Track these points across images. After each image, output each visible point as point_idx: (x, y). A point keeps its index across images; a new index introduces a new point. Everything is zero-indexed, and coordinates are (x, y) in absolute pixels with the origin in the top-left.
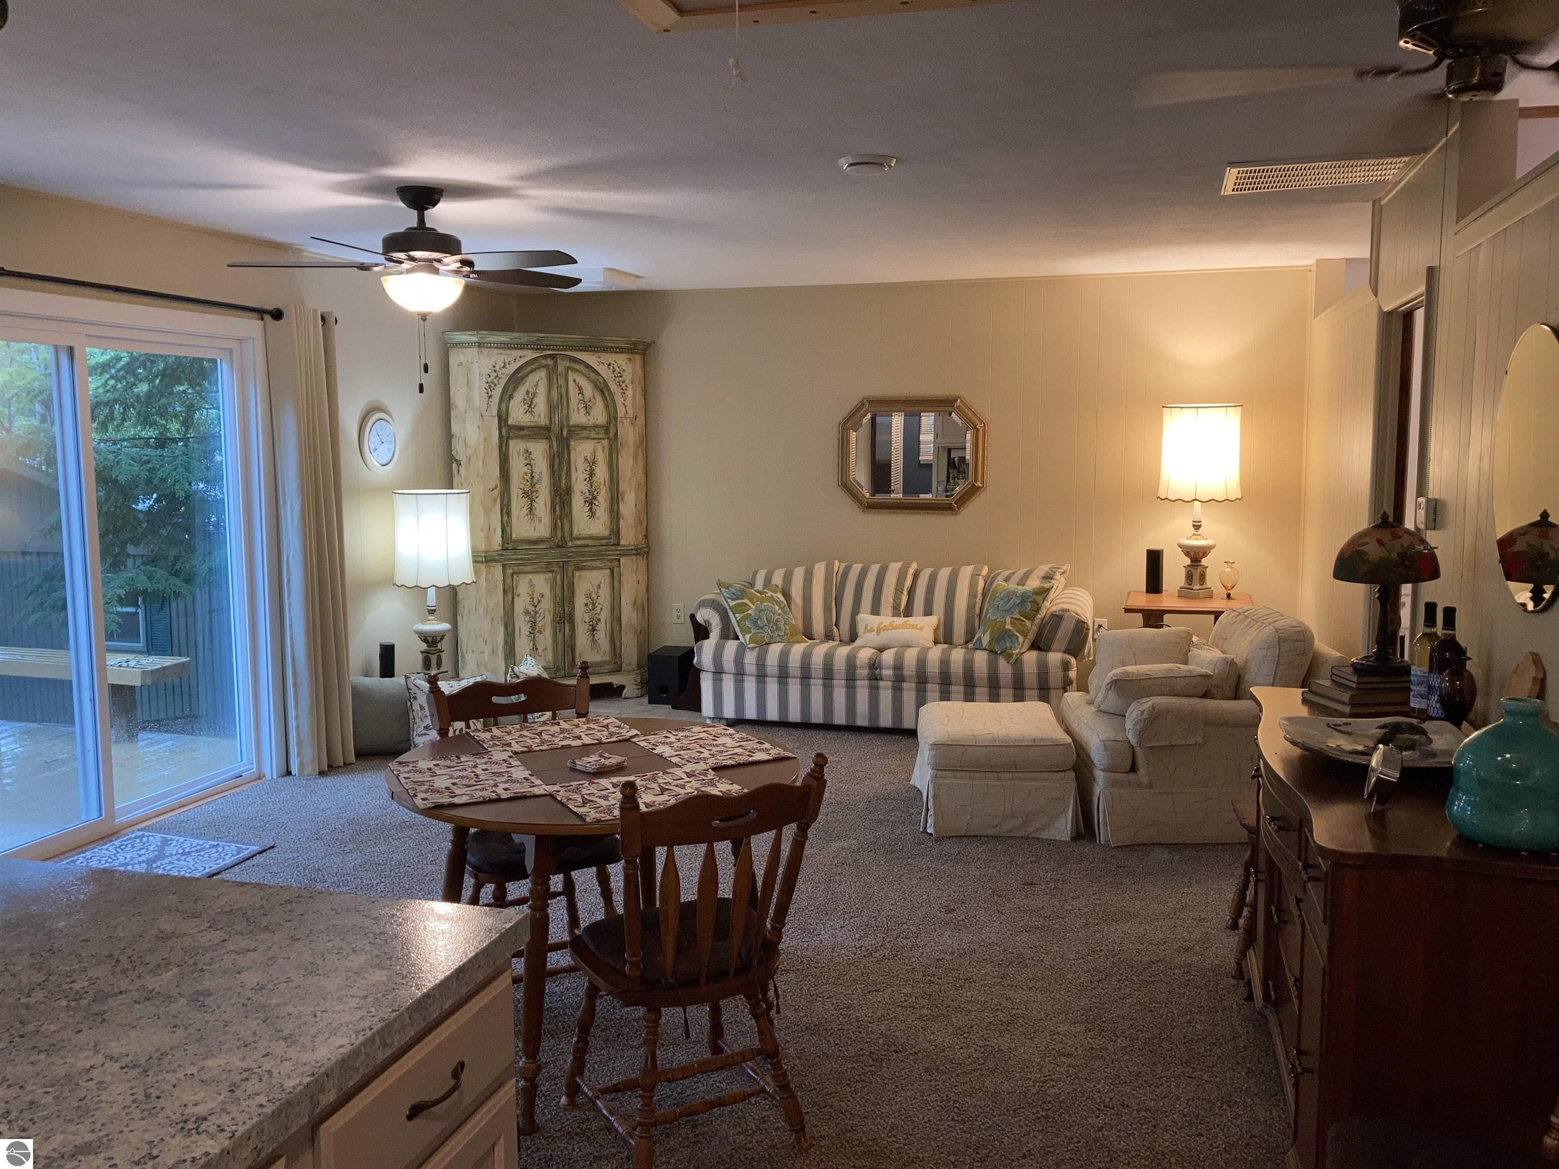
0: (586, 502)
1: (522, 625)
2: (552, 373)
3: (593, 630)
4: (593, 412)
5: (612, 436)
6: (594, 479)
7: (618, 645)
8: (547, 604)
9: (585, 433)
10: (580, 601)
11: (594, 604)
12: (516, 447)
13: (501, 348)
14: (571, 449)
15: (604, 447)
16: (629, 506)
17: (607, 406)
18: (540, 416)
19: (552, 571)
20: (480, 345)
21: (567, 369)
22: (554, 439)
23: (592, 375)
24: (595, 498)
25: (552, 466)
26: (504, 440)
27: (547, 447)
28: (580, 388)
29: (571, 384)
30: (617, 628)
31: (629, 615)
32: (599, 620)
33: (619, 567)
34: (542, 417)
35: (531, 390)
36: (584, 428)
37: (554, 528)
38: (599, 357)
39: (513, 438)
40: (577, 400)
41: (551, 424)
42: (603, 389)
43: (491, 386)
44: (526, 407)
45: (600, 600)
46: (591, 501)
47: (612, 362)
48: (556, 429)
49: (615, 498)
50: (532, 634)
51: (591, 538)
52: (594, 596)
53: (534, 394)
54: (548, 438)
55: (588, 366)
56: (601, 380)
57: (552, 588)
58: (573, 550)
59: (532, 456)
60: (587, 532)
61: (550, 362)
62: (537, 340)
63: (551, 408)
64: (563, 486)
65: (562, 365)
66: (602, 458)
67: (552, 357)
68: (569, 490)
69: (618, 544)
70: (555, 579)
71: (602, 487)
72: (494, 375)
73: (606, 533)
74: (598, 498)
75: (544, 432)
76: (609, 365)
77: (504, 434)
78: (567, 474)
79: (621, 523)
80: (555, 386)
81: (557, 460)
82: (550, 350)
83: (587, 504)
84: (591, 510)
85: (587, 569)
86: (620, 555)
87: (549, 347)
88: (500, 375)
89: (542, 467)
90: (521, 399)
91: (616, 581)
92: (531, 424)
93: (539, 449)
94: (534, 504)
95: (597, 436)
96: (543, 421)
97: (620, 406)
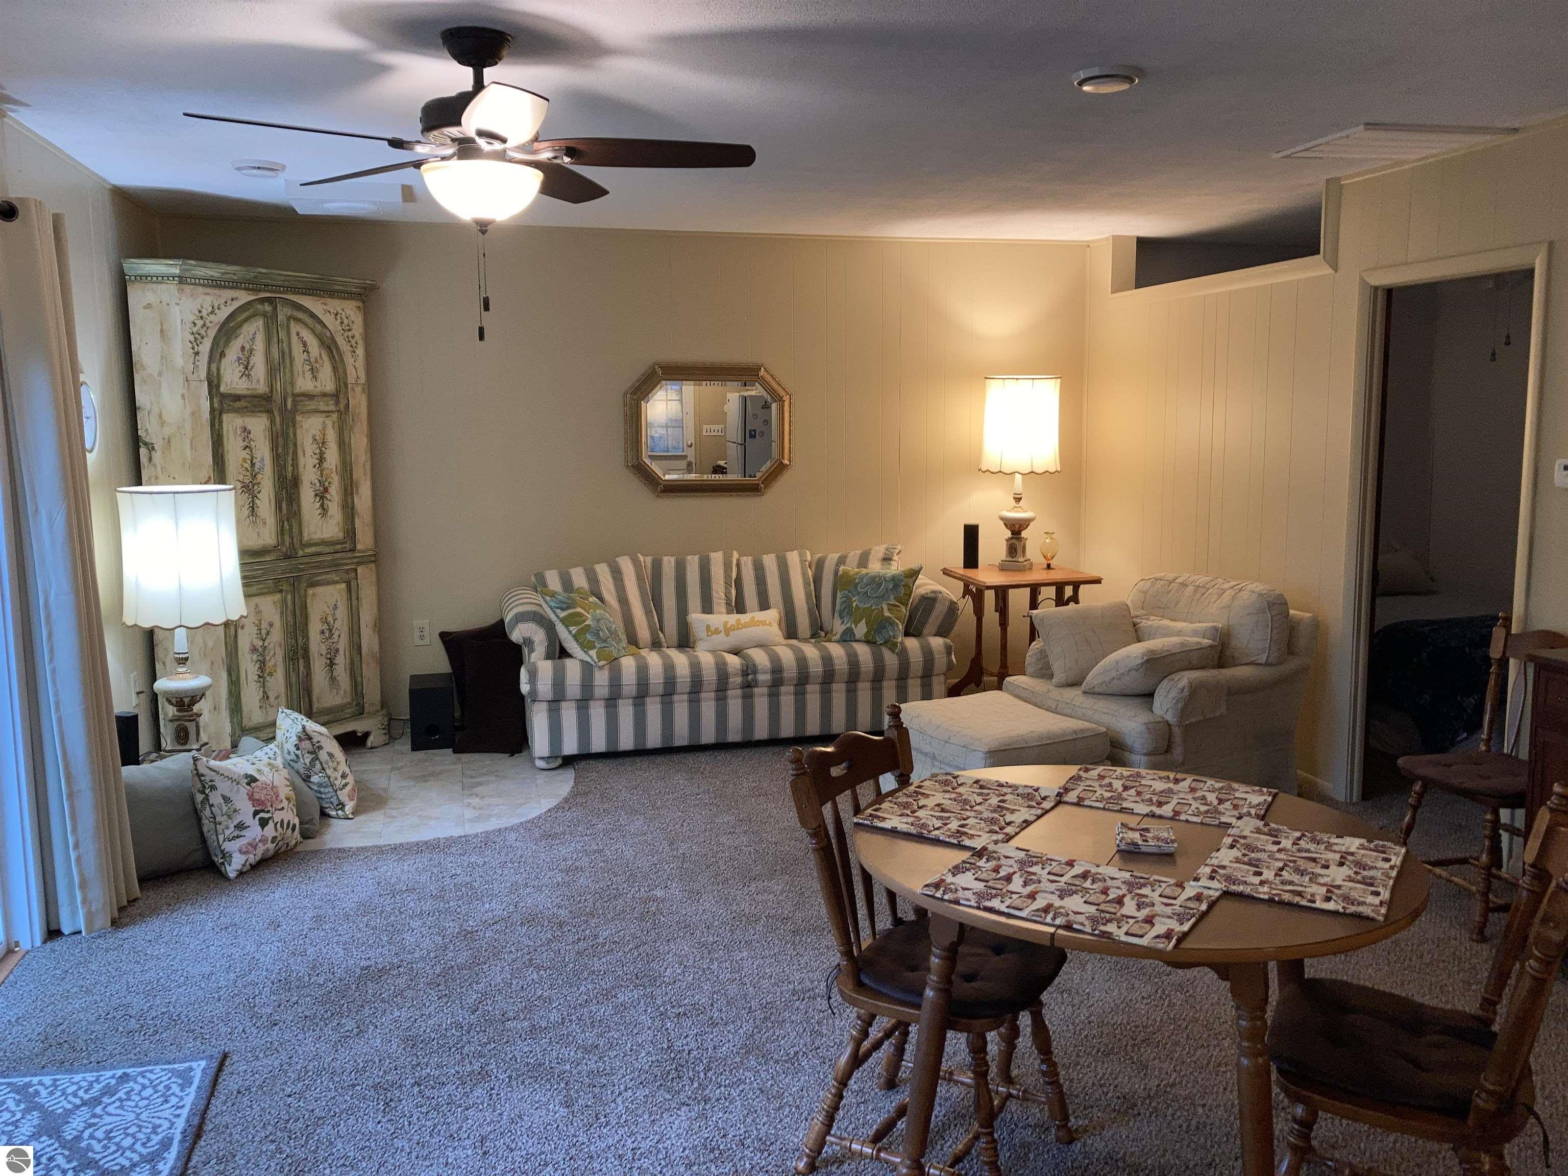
0: (316, 495)
1: (248, 666)
2: (271, 321)
3: (331, 664)
4: (320, 375)
5: (342, 407)
6: (325, 465)
7: (359, 679)
8: (277, 636)
9: (312, 405)
10: (315, 628)
11: (330, 630)
12: (232, 423)
13: (210, 286)
14: (297, 426)
15: (334, 422)
16: (363, 500)
17: (335, 369)
18: (258, 381)
19: (281, 591)
20: (182, 280)
21: (289, 318)
22: (276, 413)
23: (318, 327)
24: (326, 490)
25: (274, 448)
26: (217, 413)
27: (268, 424)
28: (305, 344)
29: (294, 338)
30: (357, 659)
31: (369, 640)
32: (337, 650)
33: (357, 579)
34: (262, 381)
35: (247, 347)
36: (310, 396)
37: (281, 532)
38: (325, 304)
39: (228, 411)
40: (302, 361)
41: (271, 392)
42: (330, 346)
43: (197, 338)
44: (241, 368)
45: (337, 625)
46: (322, 495)
47: (340, 311)
48: (277, 397)
49: (349, 489)
50: (262, 678)
51: (324, 543)
52: (330, 619)
53: (251, 351)
54: (269, 412)
55: (313, 316)
56: (328, 334)
57: (282, 613)
58: (306, 560)
59: (251, 436)
60: (318, 536)
61: (268, 308)
62: (255, 277)
63: (272, 371)
64: (289, 475)
65: (283, 313)
66: (332, 437)
67: (269, 300)
68: (296, 482)
69: (353, 550)
70: (284, 601)
71: (334, 475)
72: (200, 323)
73: (341, 535)
74: (330, 490)
75: (264, 402)
76: (336, 315)
77: (216, 405)
78: (293, 460)
79: (357, 520)
80: (275, 339)
81: (281, 441)
82: (268, 291)
83: (318, 499)
84: (322, 506)
85: (322, 585)
86: (359, 564)
87: (267, 287)
88: (208, 324)
89: (263, 451)
90: (235, 357)
91: (354, 597)
92: (249, 392)
93: (259, 425)
94: (257, 501)
95: (327, 409)
96: (262, 388)
97: (350, 370)
